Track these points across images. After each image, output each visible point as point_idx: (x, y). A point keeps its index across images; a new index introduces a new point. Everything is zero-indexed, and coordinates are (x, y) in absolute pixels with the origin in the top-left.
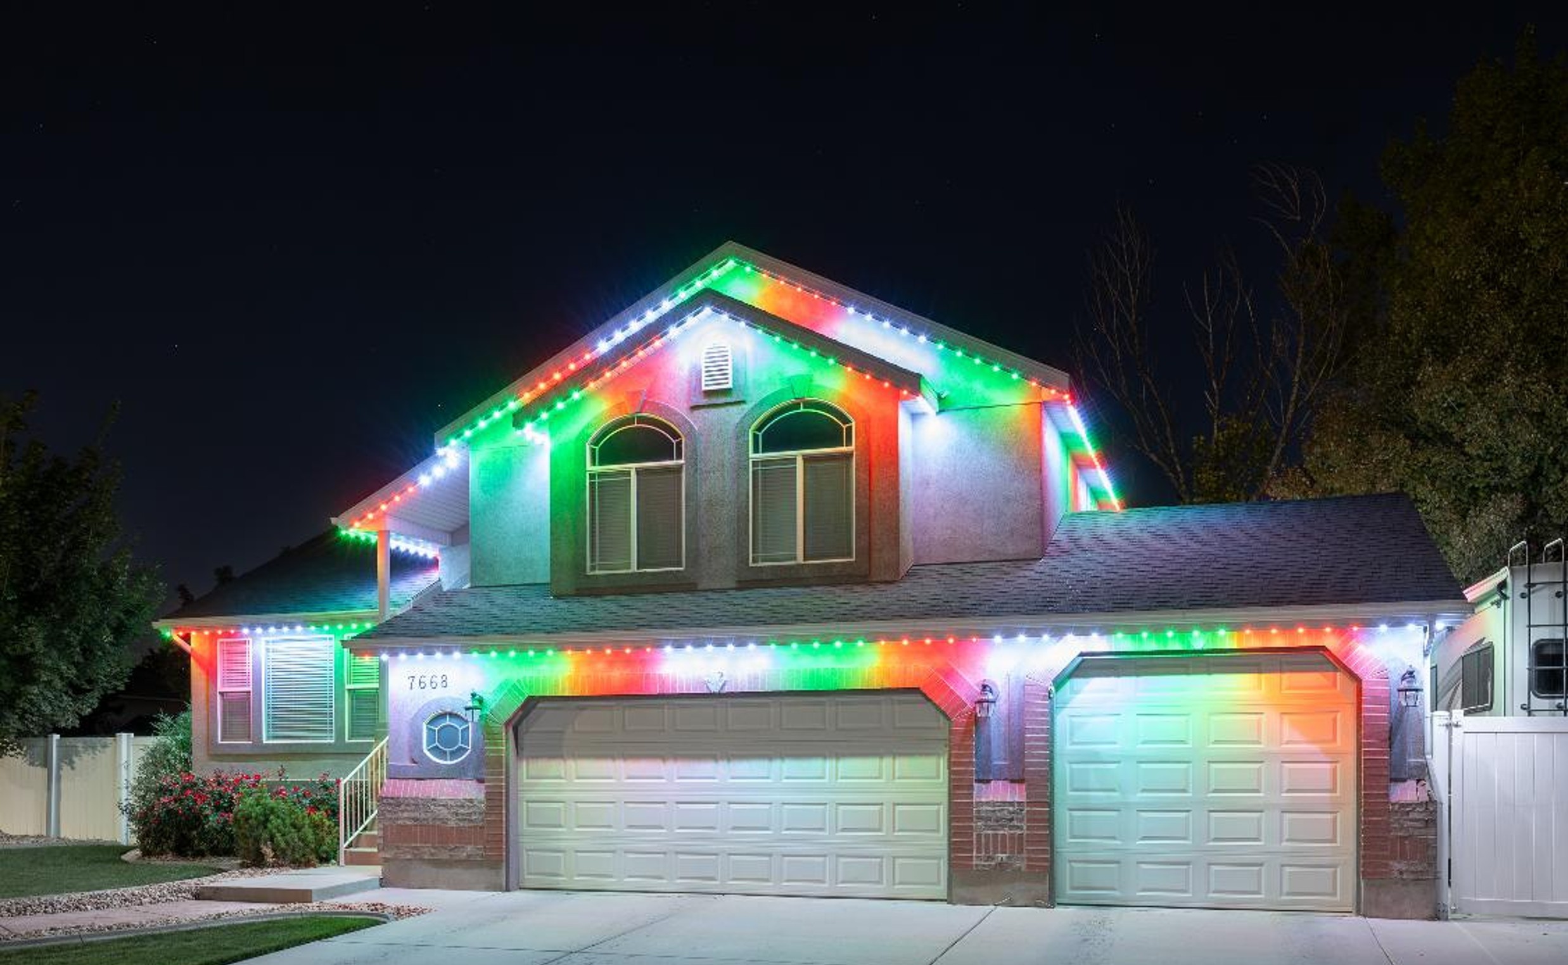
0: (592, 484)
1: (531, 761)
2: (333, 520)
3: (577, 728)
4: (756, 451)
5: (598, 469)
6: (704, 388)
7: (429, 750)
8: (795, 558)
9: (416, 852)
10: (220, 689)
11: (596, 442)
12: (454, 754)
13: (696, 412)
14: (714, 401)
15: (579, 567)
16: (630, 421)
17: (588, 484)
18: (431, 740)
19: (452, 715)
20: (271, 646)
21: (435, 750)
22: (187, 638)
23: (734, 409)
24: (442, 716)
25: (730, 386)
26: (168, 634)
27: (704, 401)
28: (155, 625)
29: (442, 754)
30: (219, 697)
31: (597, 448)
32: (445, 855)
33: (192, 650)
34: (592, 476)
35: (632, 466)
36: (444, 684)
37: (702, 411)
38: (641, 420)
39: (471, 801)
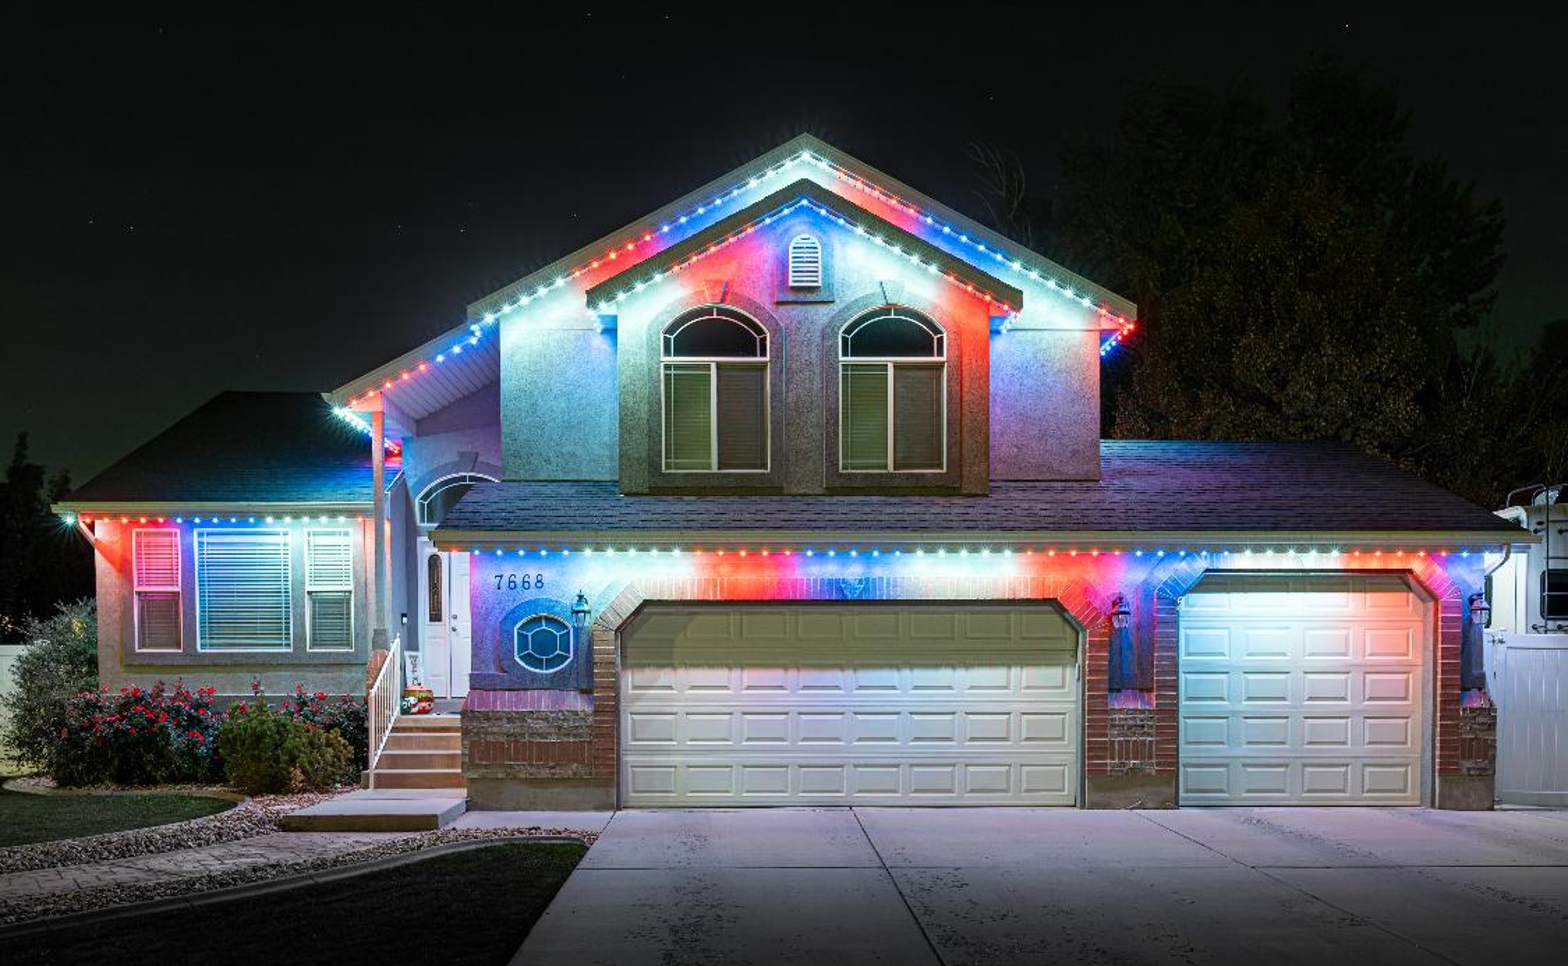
0: (667, 376)
1: (635, 671)
2: (325, 396)
3: (689, 636)
4: (845, 354)
5: (673, 359)
6: (791, 284)
7: (521, 658)
8: (886, 467)
9: (509, 771)
10: (136, 589)
11: (670, 330)
12: (551, 663)
13: (782, 308)
14: (802, 297)
15: (654, 466)
16: (709, 311)
17: (662, 377)
18: (523, 646)
19: (549, 620)
20: (205, 539)
21: (528, 659)
22: (91, 527)
23: (822, 309)
24: (537, 620)
25: (819, 284)
26: (69, 520)
27: (791, 297)
28: (55, 509)
29: (537, 663)
30: (136, 597)
31: (672, 337)
32: (545, 773)
33: (96, 540)
34: (667, 367)
35: (712, 360)
36: (539, 585)
37: (789, 307)
38: (721, 312)
39: (576, 713)
